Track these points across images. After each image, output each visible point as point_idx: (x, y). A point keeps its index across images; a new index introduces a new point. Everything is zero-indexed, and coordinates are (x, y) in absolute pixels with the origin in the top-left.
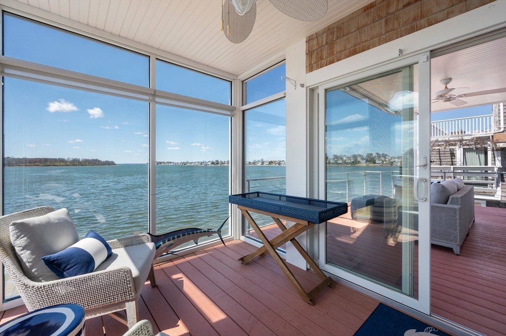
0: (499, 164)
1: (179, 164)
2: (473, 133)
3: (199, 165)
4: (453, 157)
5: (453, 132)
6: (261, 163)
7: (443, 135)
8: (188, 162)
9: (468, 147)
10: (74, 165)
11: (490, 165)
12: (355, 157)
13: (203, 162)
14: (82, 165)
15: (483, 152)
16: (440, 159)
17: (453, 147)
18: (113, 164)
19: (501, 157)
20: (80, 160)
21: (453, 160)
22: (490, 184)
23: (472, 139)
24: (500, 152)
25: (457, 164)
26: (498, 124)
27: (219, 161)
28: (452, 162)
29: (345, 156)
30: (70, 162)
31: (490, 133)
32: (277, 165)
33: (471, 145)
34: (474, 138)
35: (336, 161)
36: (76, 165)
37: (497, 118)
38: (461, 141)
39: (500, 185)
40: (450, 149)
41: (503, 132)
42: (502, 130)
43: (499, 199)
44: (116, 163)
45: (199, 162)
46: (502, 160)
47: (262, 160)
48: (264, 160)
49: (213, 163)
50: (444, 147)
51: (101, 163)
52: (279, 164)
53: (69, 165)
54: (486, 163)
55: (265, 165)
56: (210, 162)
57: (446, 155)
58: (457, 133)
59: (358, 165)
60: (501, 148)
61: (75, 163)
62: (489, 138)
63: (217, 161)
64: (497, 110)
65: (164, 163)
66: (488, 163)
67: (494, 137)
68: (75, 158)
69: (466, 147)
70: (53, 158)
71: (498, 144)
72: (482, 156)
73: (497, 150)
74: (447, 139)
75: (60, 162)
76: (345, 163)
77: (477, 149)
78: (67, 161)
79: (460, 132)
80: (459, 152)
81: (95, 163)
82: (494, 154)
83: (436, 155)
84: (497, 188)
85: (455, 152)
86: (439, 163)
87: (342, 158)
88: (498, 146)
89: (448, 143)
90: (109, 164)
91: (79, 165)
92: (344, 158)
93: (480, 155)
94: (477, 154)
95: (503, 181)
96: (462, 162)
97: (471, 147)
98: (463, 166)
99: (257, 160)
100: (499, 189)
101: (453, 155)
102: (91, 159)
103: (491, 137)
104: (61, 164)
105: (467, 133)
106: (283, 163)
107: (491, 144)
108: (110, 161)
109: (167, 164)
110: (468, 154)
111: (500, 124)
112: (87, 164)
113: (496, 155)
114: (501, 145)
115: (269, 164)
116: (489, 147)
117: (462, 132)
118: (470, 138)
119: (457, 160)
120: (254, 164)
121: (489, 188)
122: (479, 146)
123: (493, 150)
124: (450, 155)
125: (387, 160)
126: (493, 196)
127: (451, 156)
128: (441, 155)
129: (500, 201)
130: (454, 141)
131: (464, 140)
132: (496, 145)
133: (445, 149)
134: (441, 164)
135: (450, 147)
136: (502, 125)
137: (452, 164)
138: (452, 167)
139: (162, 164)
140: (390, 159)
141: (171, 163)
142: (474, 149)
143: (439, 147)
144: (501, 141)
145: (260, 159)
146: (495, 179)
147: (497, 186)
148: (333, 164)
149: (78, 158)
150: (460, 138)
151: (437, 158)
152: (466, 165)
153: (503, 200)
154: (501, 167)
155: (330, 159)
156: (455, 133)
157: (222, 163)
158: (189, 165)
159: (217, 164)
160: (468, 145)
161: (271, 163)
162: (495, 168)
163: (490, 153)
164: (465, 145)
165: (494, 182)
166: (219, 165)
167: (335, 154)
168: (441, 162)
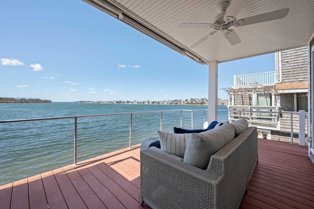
0: (279, 105)
1: (96, 103)
2: (263, 84)
3: (108, 103)
4: (251, 100)
5: (251, 83)
6: (147, 103)
7: (244, 85)
8: (101, 102)
9: (259, 93)
10: (21, 102)
11: (273, 106)
12: (202, 99)
13: (111, 102)
14: (28, 103)
15: (269, 96)
16: (243, 101)
17: (250, 93)
18: (50, 102)
19: (280, 100)
20: (26, 99)
21: (251, 102)
22: (273, 119)
23: (262, 88)
24: (279, 96)
25: (253, 105)
26: (278, 77)
27: (121, 101)
28: (250, 103)
29: (197, 99)
30: (19, 100)
31: (273, 84)
32: (157, 104)
33: (261, 91)
34: (263, 87)
35: (192, 102)
36: (23, 103)
37: (278, 74)
38: (255, 89)
39: (280, 119)
40: (249, 94)
41: (281, 83)
42: (281, 81)
43: (279, 130)
44: (52, 101)
45: (108, 102)
46: (280, 102)
47: (148, 100)
48: (149, 101)
49: (117, 102)
50: (244, 92)
51: (41, 102)
52: (159, 103)
53: (18, 103)
54: (271, 105)
55: (150, 104)
56: (115, 101)
57: (247, 98)
58: (253, 84)
59: (204, 104)
60: (280, 94)
61: (23, 101)
62: (273, 87)
63: (120, 101)
64: (278, 68)
65: (86, 102)
66: (272, 104)
67: (276, 86)
68: (22, 98)
69: (258, 93)
70: (6, 97)
71: (278, 91)
72: (269, 99)
73: (278, 95)
74: (247, 87)
75: (11, 100)
76: (197, 103)
77: (265, 94)
78: (16, 100)
79: (255, 83)
80: (254, 97)
81: (37, 101)
82: (276, 98)
83: (240, 98)
84: (278, 122)
85: (252, 97)
86: (242, 104)
87: (195, 100)
88: (278, 93)
89: (248, 90)
90: (47, 102)
91: (25, 102)
92: (197, 101)
93: (267, 98)
94: (265, 98)
95: (281, 117)
96: (256, 103)
97: (261, 93)
98: (257, 106)
99: (145, 101)
100: (279, 122)
101: (250, 98)
102: (34, 98)
103: (274, 86)
104: (12, 102)
105: (259, 84)
106: (161, 103)
107: (274, 91)
108: (48, 100)
109: (87, 103)
110: (260, 98)
111: (279, 77)
112: (31, 101)
113: (277, 99)
114: (280, 92)
115: (153, 103)
116: (272, 93)
117: (256, 83)
118: (260, 87)
119: (253, 102)
120: (143, 103)
121: (273, 121)
122: (266, 92)
123: (275, 95)
124: (248, 98)
125: (220, 102)
126: (275, 127)
127: (250, 99)
128: (243, 99)
129: (279, 131)
130: (251, 89)
131: (257, 88)
132: (277, 92)
133: (245, 94)
134: (243, 105)
135: (249, 93)
136: (281, 79)
137: (250, 105)
138: (250, 106)
139: (84, 103)
140: (222, 101)
141: (90, 102)
142: (263, 94)
143: (241, 93)
144: (280, 89)
145: (147, 100)
146: (277, 116)
147: (278, 120)
148: (190, 104)
149: (25, 98)
150: (255, 87)
151: (241, 100)
152: (259, 106)
153: (281, 130)
154: (280, 107)
155: (189, 101)
156: (252, 83)
157: (123, 102)
158: (102, 103)
159: (120, 103)
160: (260, 91)
161: (153, 102)
162: (276, 108)
163: (273, 97)
164: (257, 92)
165: (276, 118)
166: (121, 104)
167: (192, 98)
168: (243, 103)
